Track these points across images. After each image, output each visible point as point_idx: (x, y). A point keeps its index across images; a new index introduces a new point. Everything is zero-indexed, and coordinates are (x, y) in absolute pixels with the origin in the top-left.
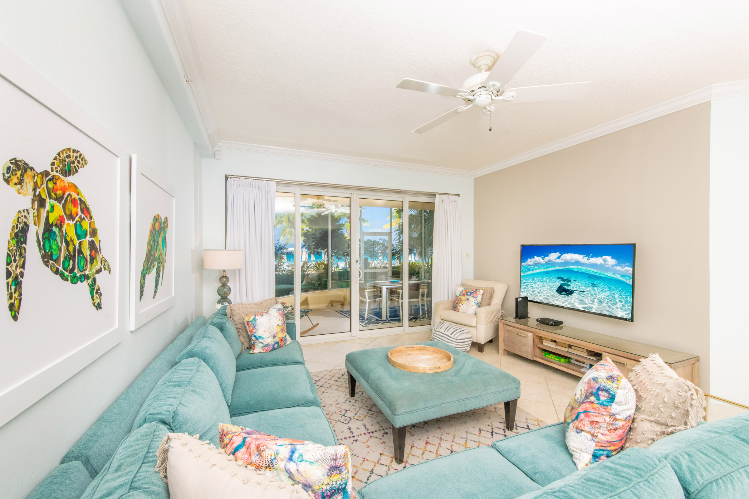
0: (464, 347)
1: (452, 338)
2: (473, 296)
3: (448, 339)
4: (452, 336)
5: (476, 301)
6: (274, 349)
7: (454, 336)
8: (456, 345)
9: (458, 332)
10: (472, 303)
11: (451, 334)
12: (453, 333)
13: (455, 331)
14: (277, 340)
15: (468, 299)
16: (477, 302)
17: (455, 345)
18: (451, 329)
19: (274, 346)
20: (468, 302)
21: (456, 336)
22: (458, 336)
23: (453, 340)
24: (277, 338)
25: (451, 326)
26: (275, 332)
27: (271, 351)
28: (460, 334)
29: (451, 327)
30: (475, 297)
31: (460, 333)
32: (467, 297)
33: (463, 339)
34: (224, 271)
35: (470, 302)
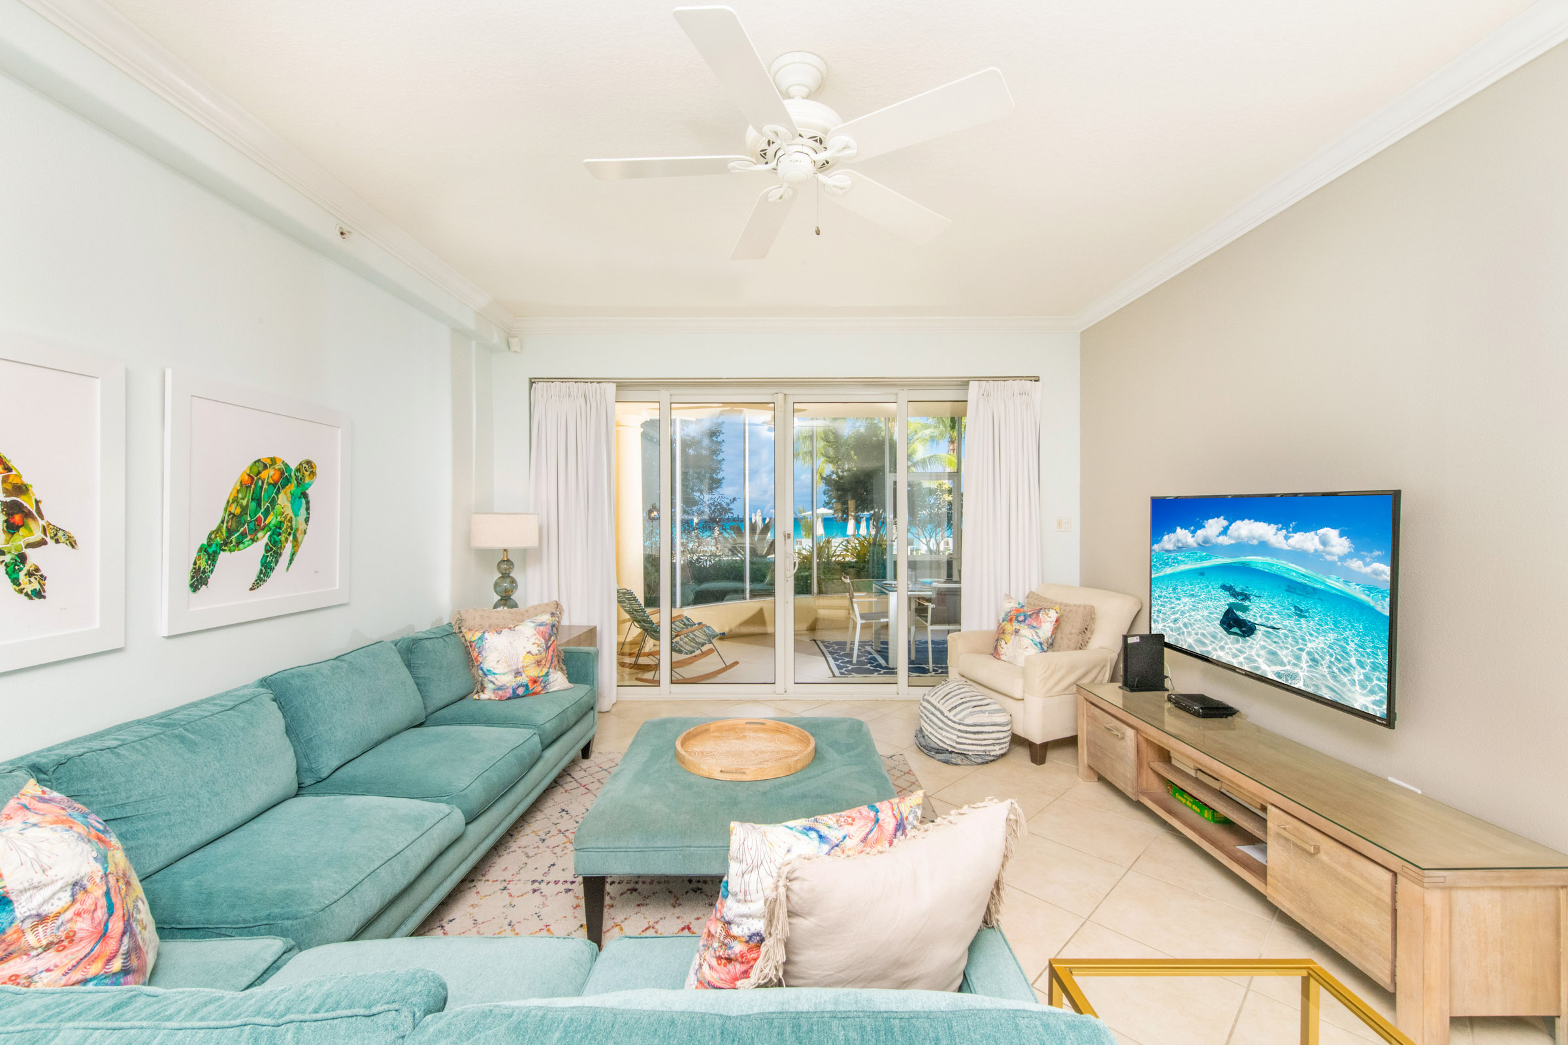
0: (981, 745)
1: (949, 719)
2: (1028, 625)
3: (942, 721)
4: (950, 715)
5: (1035, 637)
6: (515, 696)
7: (955, 716)
8: (959, 737)
9: (968, 708)
10: (1026, 642)
11: (950, 711)
12: (952, 709)
13: (963, 703)
14: (523, 679)
15: (1017, 632)
16: (1038, 640)
17: (955, 737)
18: (955, 698)
19: (514, 690)
20: (1017, 637)
21: (959, 717)
22: (965, 717)
23: (949, 723)
24: (524, 676)
25: (959, 691)
26: (520, 666)
27: (509, 698)
28: (972, 714)
29: (957, 695)
30: (1034, 627)
31: (971, 710)
32: (1016, 625)
33: (975, 725)
34: (505, 550)
35: (1023, 639)
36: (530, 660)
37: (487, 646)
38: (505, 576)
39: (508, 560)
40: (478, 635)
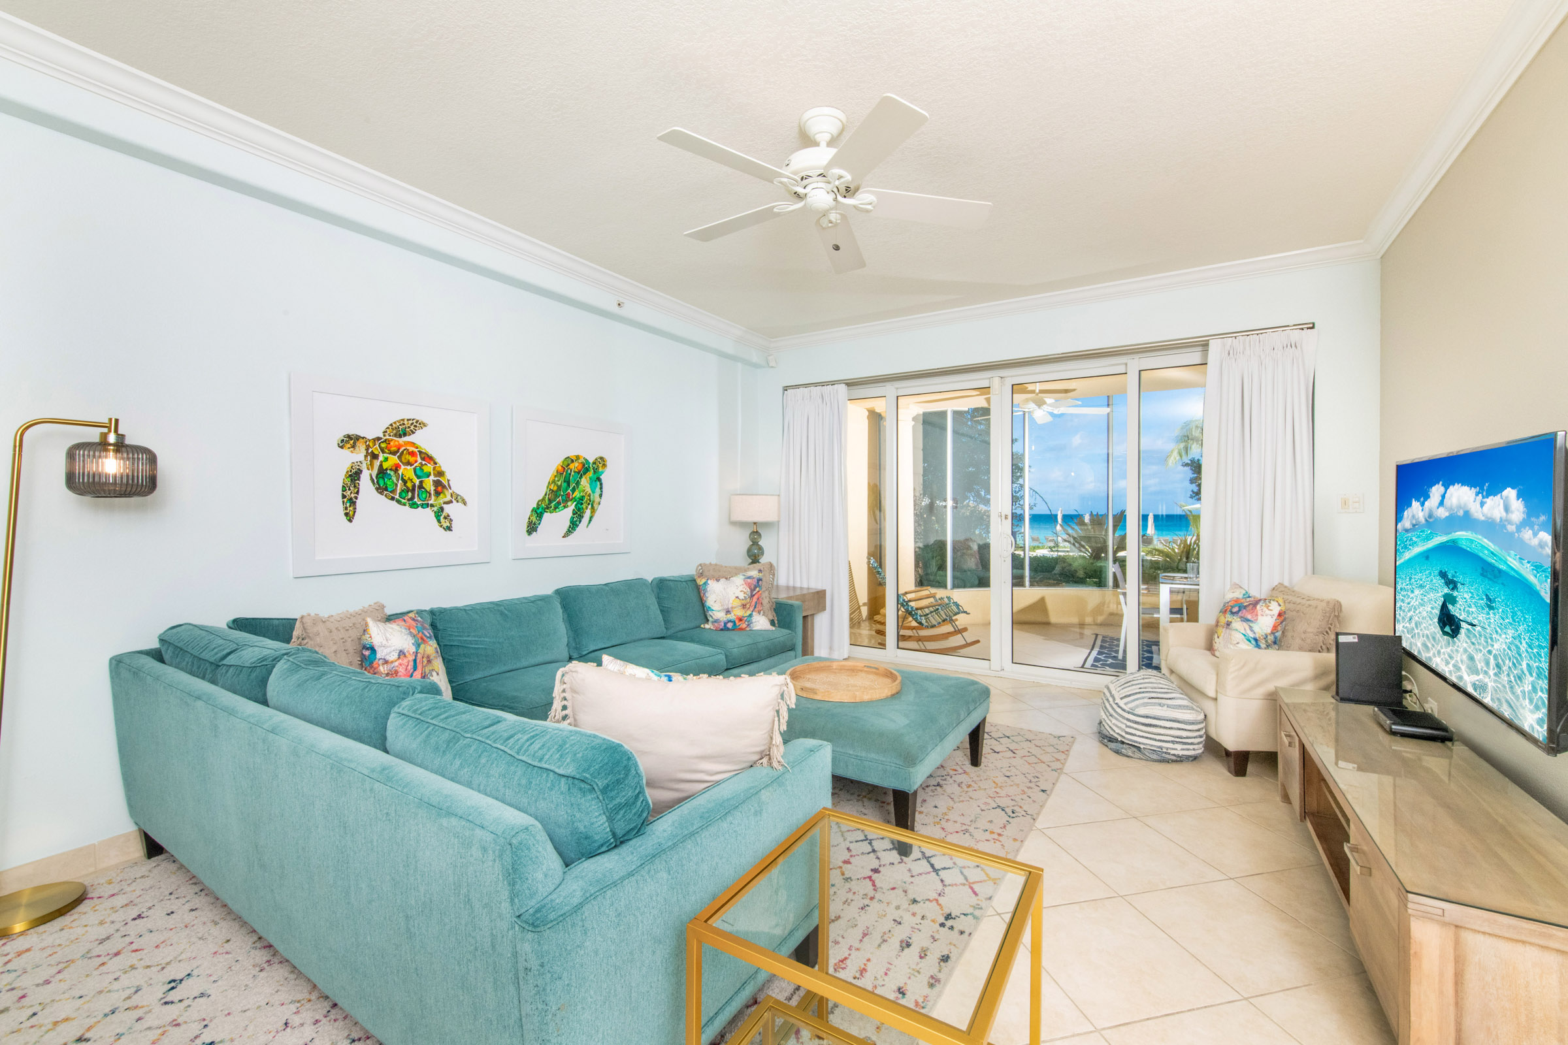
0: (1155, 740)
1: (1119, 707)
2: (1241, 617)
3: (1113, 709)
4: (1121, 703)
5: (1249, 632)
6: (725, 629)
7: (1126, 704)
8: (1127, 726)
9: (1143, 698)
10: (1238, 637)
11: (1122, 699)
12: (1126, 696)
13: (1140, 693)
14: (732, 617)
15: (1228, 624)
16: (1251, 635)
17: (1123, 726)
18: (1134, 687)
19: (726, 624)
20: (1228, 631)
21: (1130, 705)
22: (1137, 706)
23: (1119, 710)
24: (732, 614)
25: (1142, 681)
26: (730, 606)
27: (722, 630)
28: (1145, 705)
29: (1138, 684)
30: (1248, 620)
31: (1146, 700)
32: (1229, 617)
33: (1147, 717)
34: (755, 523)
35: (1233, 633)
36: (737, 603)
37: (708, 589)
38: (755, 543)
39: (757, 532)
40: (704, 581)
